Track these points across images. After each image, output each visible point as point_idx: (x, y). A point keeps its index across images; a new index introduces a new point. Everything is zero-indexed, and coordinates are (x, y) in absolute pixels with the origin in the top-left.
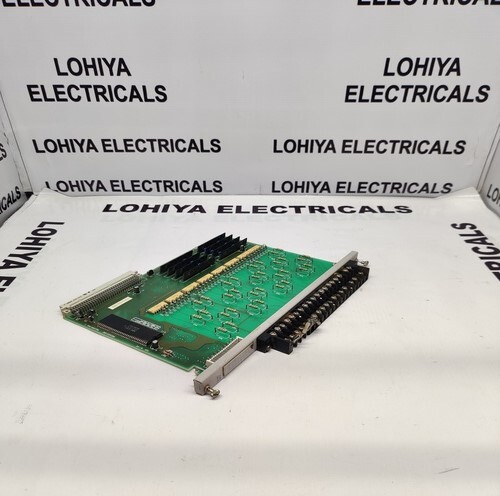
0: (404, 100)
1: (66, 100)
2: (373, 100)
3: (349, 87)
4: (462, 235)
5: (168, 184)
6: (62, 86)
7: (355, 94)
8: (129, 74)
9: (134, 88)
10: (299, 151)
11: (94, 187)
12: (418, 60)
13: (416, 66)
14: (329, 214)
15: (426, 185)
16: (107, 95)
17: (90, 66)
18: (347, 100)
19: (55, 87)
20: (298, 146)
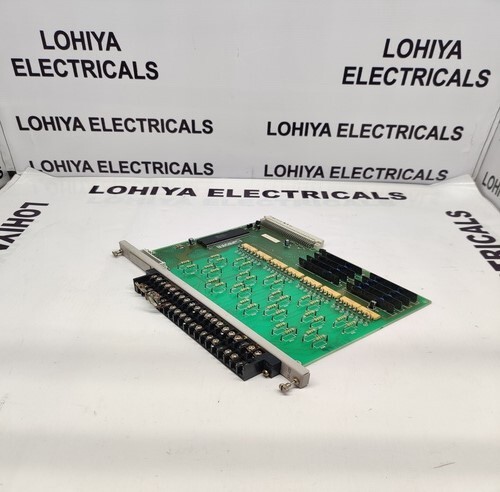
0: (403, 83)
1: (52, 75)
2: (371, 83)
3: (347, 69)
4: (457, 223)
5: (158, 166)
6: (48, 61)
7: (353, 75)
8: (119, 49)
9: (124, 64)
10: (293, 134)
11: (81, 167)
12: (419, 41)
13: (416, 48)
14: (322, 200)
15: (422, 171)
16: (95, 71)
17: (78, 40)
18: (345, 82)
19: (41, 61)
20: (293, 129)
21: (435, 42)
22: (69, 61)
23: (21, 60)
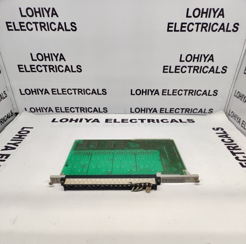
0: (189, 72)
1: (35, 72)
2: (175, 72)
3: (164, 67)
4: (217, 133)
5: (82, 109)
6: (34, 66)
7: (167, 69)
8: (65, 60)
9: (67, 66)
11: (48, 110)
12: (195, 55)
13: (194, 58)
14: (156, 123)
15: (201, 109)
16: (55, 69)
17: (47, 57)
18: (164, 72)
19: (31, 66)
20: (142, 92)
21: (202, 55)
22: (43, 66)
23: (22, 65)
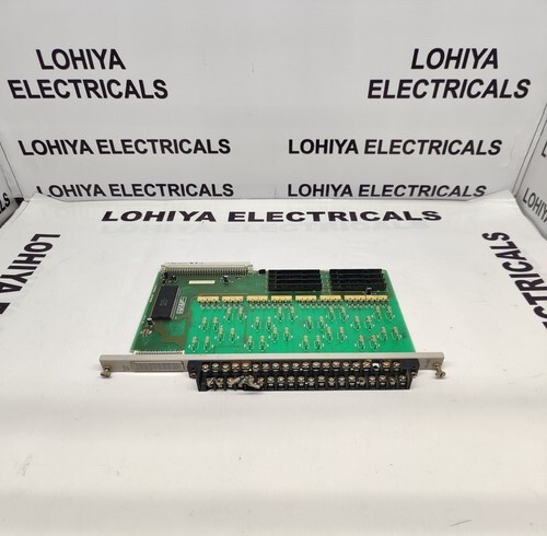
0: (434, 96)
1: (53, 97)
2: (400, 96)
3: (372, 82)
4: (493, 248)
5: (173, 188)
6: (48, 81)
7: (379, 89)
8: (123, 67)
9: (129, 83)
10: (317, 152)
11: (92, 191)
12: (450, 51)
13: (447, 58)
14: (350, 222)
15: (458, 188)
16: (99, 90)
17: (78, 59)
18: (370, 96)
19: (40, 82)
20: (316, 146)
21: (468, 50)
22: (70, 81)
23: (18, 82)
